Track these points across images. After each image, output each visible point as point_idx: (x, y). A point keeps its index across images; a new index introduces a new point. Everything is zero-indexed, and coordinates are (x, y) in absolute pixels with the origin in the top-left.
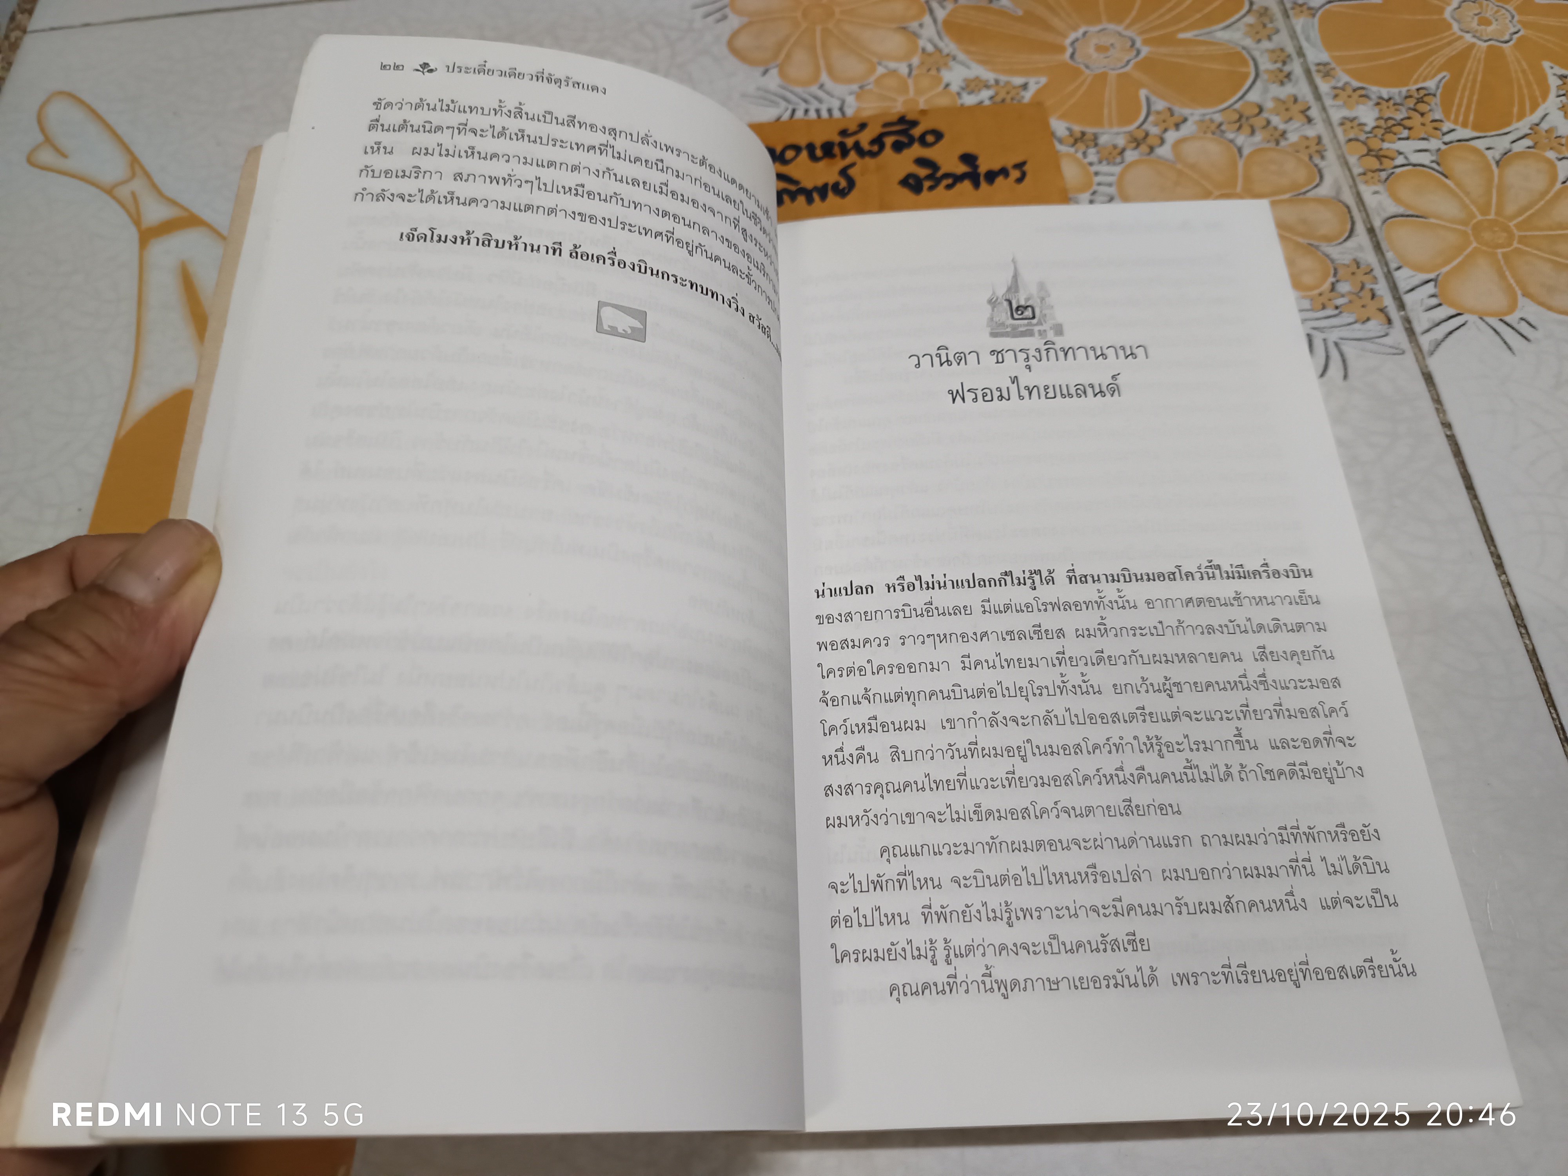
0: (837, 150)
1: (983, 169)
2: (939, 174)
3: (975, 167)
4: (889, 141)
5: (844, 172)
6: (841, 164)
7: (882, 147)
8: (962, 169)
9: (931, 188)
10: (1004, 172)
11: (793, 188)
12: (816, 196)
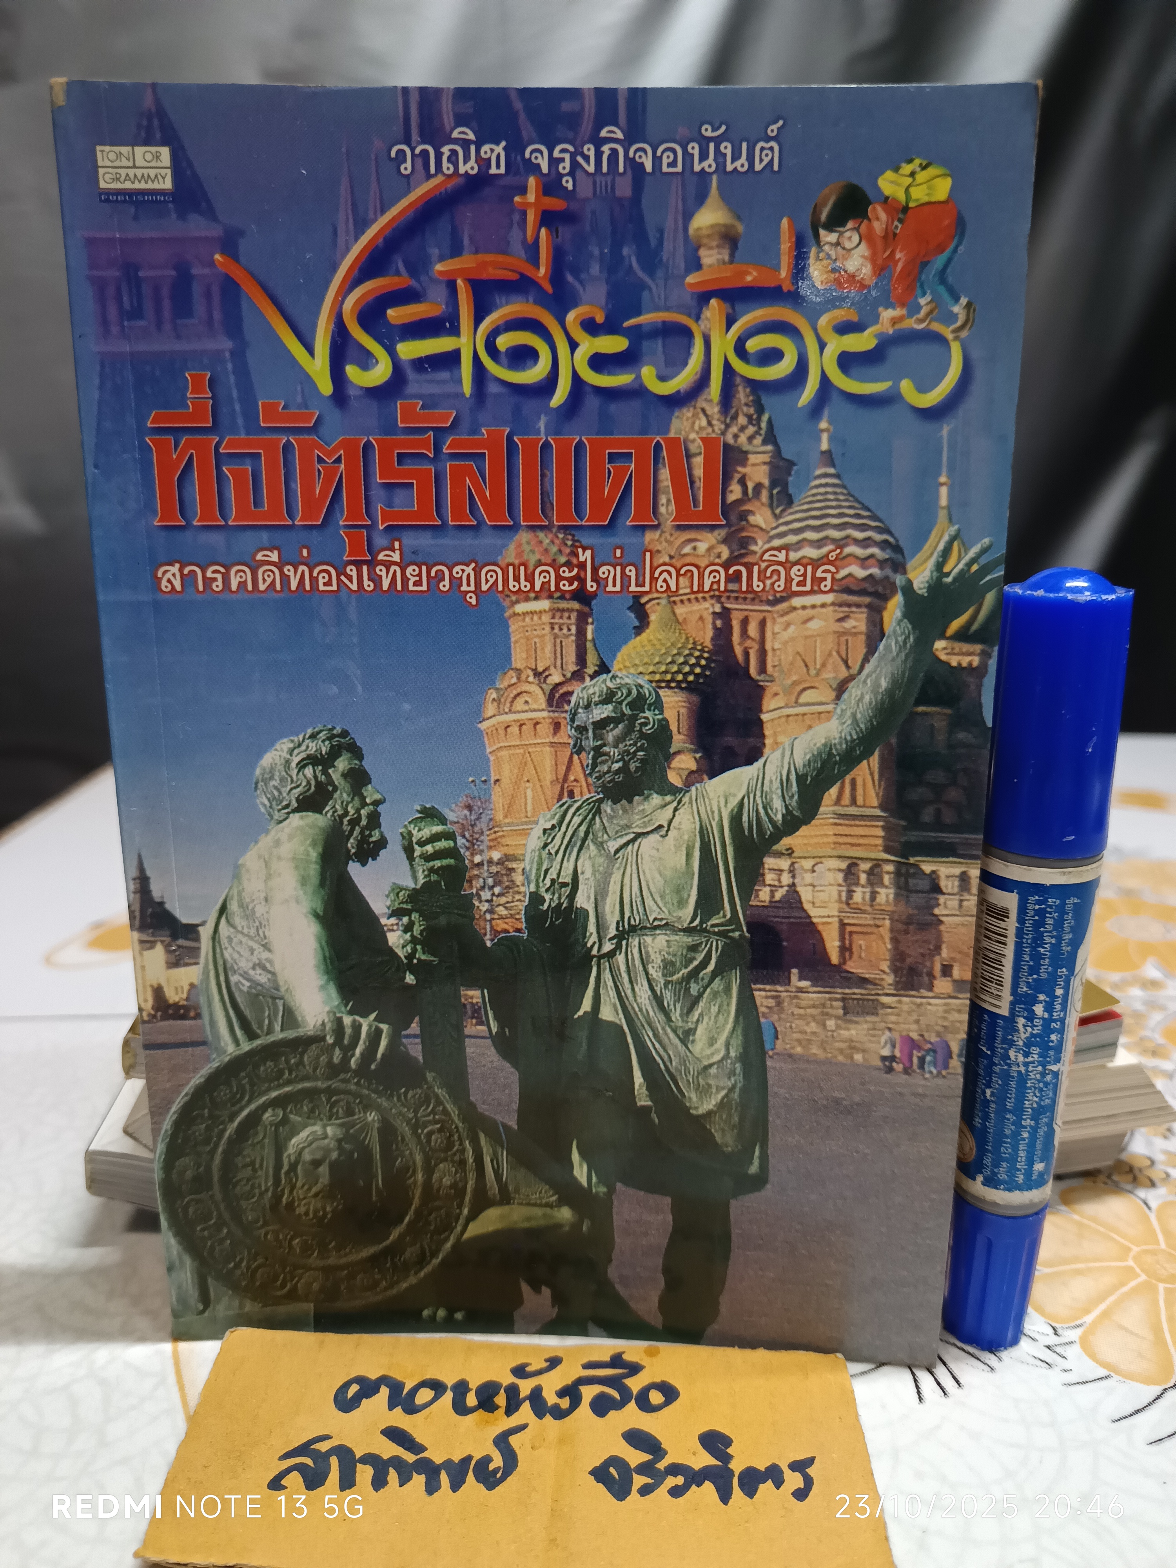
0: (501, 1400)
1: (737, 1466)
2: (661, 1465)
3: (726, 1458)
4: (589, 1393)
5: (502, 1441)
6: (502, 1423)
7: (576, 1402)
8: (703, 1459)
9: (645, 1491)
10: (774, 1474)
11: (410, 1458)
12: (444, 1478)
